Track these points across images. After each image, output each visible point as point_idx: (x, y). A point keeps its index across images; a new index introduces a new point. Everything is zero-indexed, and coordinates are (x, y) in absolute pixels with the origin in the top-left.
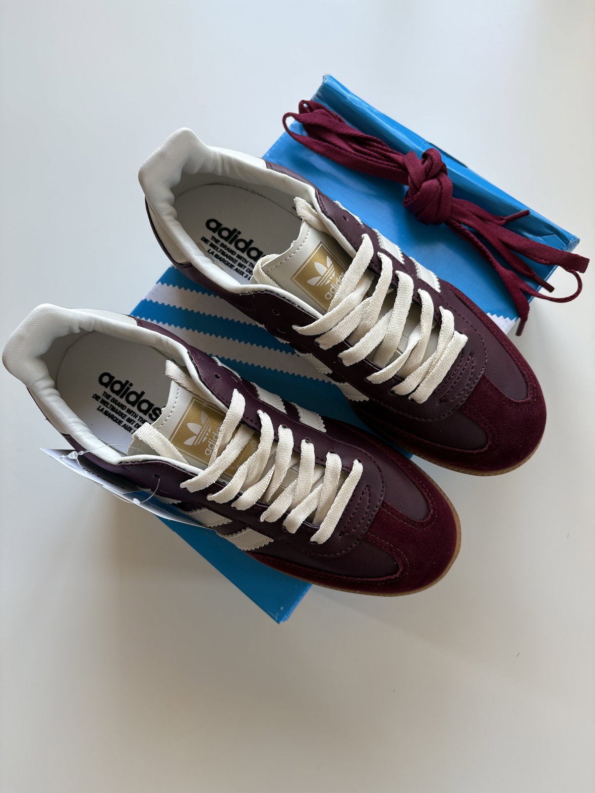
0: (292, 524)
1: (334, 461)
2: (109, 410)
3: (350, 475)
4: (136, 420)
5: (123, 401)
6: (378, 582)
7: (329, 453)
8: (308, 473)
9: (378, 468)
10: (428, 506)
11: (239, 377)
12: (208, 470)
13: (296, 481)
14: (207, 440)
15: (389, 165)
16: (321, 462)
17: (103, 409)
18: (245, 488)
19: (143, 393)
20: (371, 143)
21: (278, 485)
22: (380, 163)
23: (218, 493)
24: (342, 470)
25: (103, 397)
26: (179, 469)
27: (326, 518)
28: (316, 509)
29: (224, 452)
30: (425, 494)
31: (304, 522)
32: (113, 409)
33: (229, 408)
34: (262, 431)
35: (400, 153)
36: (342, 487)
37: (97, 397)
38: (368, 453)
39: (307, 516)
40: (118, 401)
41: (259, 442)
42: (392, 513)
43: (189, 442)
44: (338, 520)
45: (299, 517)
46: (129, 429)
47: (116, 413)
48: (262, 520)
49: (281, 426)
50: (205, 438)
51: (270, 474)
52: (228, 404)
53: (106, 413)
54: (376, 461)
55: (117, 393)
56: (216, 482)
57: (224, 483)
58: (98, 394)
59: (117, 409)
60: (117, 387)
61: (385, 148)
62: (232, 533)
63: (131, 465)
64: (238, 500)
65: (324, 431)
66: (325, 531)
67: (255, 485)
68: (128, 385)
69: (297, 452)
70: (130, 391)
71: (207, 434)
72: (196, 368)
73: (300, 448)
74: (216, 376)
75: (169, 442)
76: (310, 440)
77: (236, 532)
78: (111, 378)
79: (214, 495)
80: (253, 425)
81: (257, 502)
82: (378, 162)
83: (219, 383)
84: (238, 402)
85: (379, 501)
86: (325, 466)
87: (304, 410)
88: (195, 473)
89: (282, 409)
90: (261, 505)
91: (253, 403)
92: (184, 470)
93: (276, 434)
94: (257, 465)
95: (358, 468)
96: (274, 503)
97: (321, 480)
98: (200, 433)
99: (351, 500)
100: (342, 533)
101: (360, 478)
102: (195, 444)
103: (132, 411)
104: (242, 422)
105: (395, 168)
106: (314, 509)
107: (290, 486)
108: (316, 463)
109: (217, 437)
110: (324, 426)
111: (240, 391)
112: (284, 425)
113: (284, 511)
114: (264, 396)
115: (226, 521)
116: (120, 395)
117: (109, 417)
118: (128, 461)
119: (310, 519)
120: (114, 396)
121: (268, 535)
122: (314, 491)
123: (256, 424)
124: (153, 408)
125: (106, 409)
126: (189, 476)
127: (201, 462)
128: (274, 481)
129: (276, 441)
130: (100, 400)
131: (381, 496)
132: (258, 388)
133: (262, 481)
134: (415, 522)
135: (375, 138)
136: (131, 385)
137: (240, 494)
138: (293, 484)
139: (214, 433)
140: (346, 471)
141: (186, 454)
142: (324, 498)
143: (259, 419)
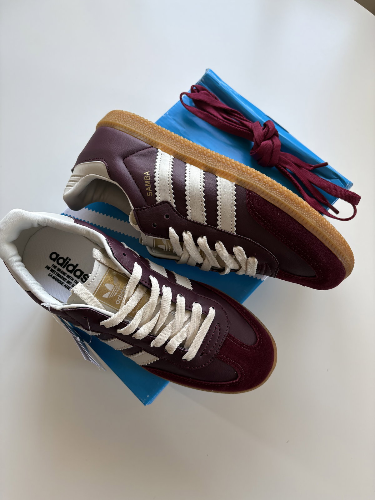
0: (171, 348)
1: (197, 308)
2: (56, 276)
3: (207, 317)
4: (73, 282)
5: (64, 270)
6: (225, 385)
7: (194, 303)
8: (181, 315)
9: (225, 312)
10: (256, 336)
11: (138, 255)
12: (117, 313)
13: (173, 320)
14: (117, 294)
15: (243, 129)
16: (189, 309)
17: (52, 275)
18: (141, 325)
19: (77, 265)
20: (234, 114)
21: (162, 324)
22: (238, 127)
23: (124, 329)
24: (202, 313)
25: (52, 268)
26: (99, 313)
27: (192, 344)
28: (186, 339)
29: (128, 302)
30: (255, 329)
31: (178, 347)
32: (58, 275)
33: (131, 274)
34: (152, 289)
35: (250, 122)
36: (202, 325)
37: (48, 268)
38: (218, 303)
39: (181, 343)
40: (61, 270)
41: (150, 295)
42: (234, 341)
43: (106, 296)
44: (200, 345)
45: (175, 344)
46: (68, 288)
47: (60, 278)
48: (152, 346)
49: (164, 286)
50: (116, 293)
51: (157, 316)
52: (131, 272)
53: (54, 278)
54: (224, 308)
55: (61, 265)
56: (123, 321)
57: (128, 322)
58: (49, 266)
59: (61, 275)
60: (61, 261)
61: (241, 117)
62: (133, 354)
63: (69, 311)
64: (137, 333)
65: (191, 289)
66: (192, 353)
67: (147, 324)
68: (68, 260)
69: (174, 303)
70: (69, 263)
71: (118, 291)
72: (111, 249)
73: (176, 299)
74: (124, 254)
75: (93, 296)
76: (182, 294)
77: (135, 354)
78: (57, 255)
79: (121, 330)
80: (146, 285)
81: (149, 334)
82: (236, 126)
83: (126, 259)
84: (138, 271)
85: (226, 333)
86: (191, 311)
87: (179, 276)
88: (110, 315)
89: (165, 275)
90: (151, 336)
91: (147, 271)
92: (102, 313)
93: (161, 291)
94: (149, 310)
95: (212, 312)
96: (159, 335)
97: (189, 320)
98: (113, 290)
99: (208, 333)
100: (203, 354)
101: (213, 319)
102: (110, 297)
103: (70, 277)
104: (140, 283)
105: (246, 131)
106: (185, 338)
107: (170, 324)
108: (186, 309)
109: (124, 293)
110: (191, 285)
111: (139, 264)
112: (166, 285)
113: (166, 340)
114: (154, 267)
115: (129, 346)
116: (63, 266)
117: (56, 280)
118: (67, 308)
119: (182, 345)
120: (59, 267)
121: (156, 356)
122: (185, 327)
123: (148, 284)
124: (84, 274)
125: (54, 275)
126: (106, 317)
127: (114, 309)
128: (159, 321)
129: (161, 295)
130: (50, 269)
131: (227, 330)
132: (150, 262)
133: (152, 321)
134: (248, 346)
135: (236, 111)
136: (70, 260)
137: (138, 329)
138: (172, 322)
139: (121, 290)
140: (205, 314)
141: (104, 303)
142: (191, 331)
143: (150, 281)
